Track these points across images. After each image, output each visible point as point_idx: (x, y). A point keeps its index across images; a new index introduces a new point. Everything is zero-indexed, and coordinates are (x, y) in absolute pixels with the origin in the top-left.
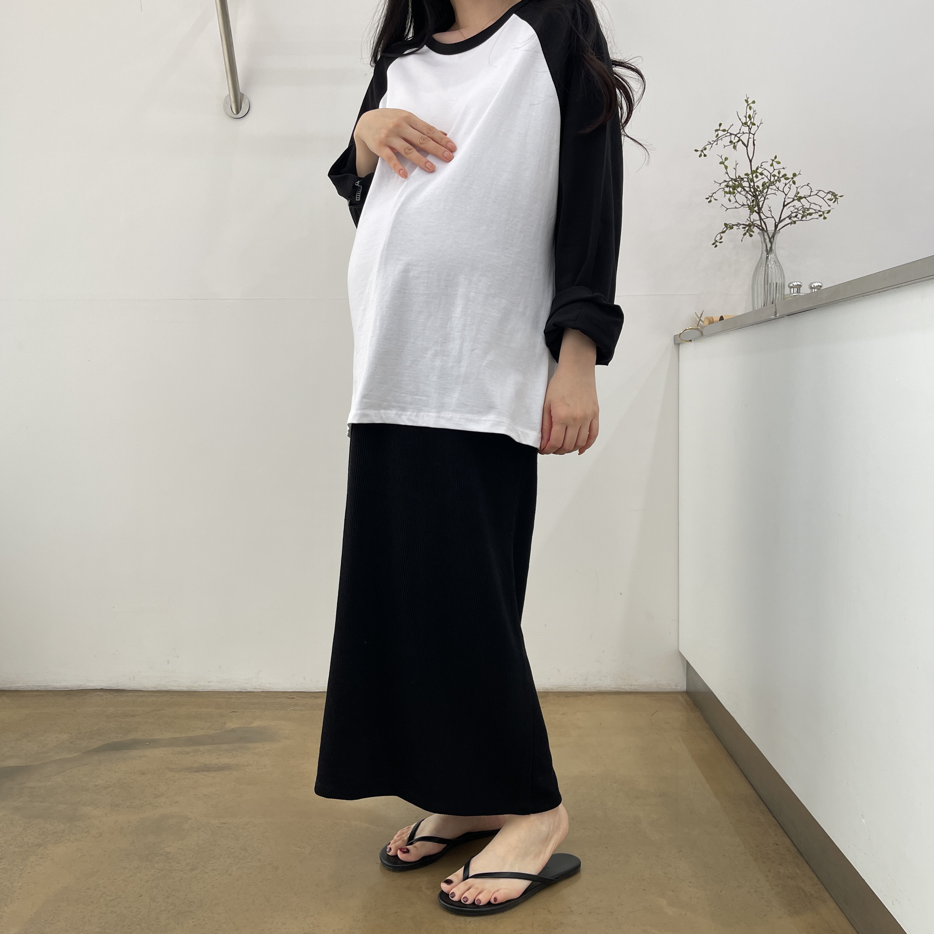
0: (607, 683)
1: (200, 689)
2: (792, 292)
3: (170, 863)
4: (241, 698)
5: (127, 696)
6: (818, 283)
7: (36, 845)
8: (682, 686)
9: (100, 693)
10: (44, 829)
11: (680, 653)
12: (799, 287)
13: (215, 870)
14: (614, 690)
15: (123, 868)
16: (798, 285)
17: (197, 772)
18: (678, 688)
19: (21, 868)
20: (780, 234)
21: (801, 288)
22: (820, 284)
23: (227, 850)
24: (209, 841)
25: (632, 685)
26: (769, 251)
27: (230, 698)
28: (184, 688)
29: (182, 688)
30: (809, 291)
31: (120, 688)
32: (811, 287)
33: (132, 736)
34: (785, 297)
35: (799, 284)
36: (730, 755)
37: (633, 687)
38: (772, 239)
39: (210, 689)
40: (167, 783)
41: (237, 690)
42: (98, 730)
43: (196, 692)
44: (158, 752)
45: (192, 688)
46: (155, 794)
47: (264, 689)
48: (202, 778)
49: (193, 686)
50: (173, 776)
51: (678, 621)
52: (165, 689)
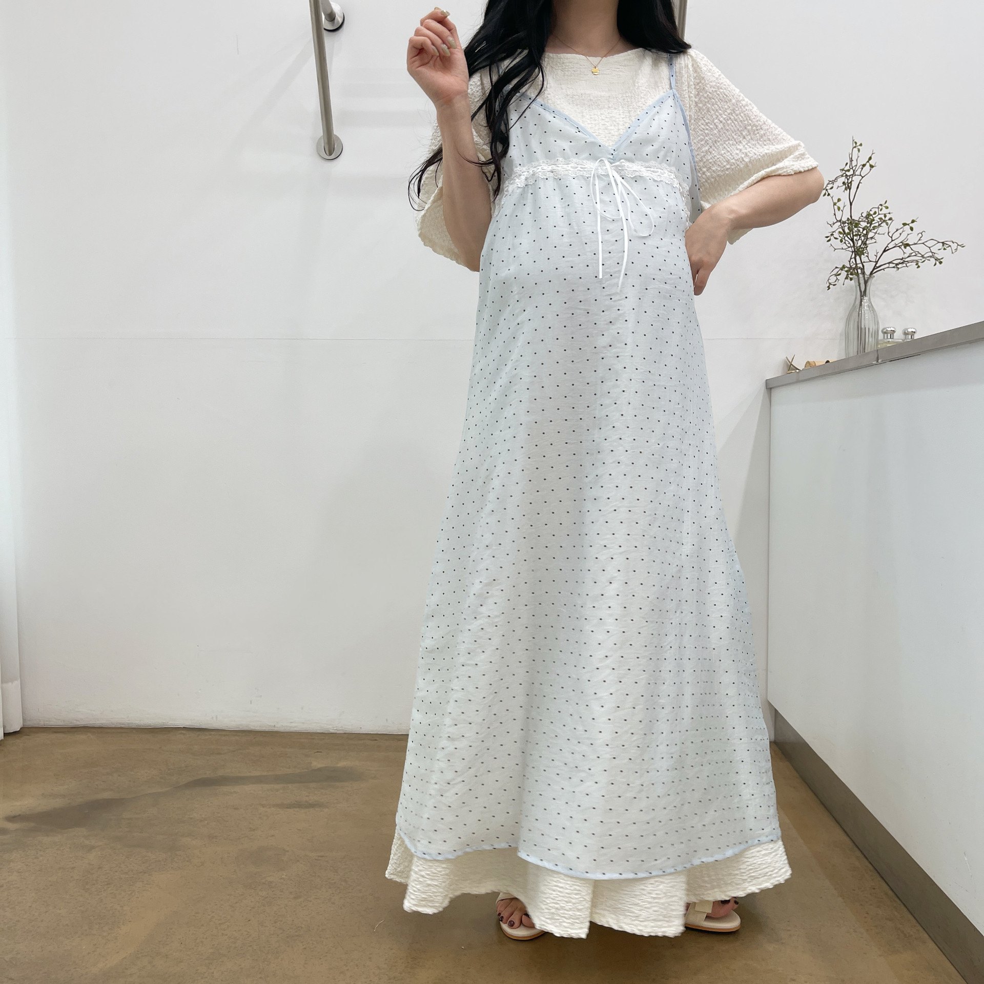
2: (886, 337)
3: (273, 891)
4: (324, 739)
5: (210, 735)
6: (911, 328)
7: (141, 872)
9: (183, 732)
10: (146, 858)
11: (770, 702)
12: (892, 332)
13: (317, 899)
15: (228, 895)
17: (287, 808)
20: (874, 279)
21: (895, 334)
22: (914, 330)
23: (326, 881)
24: (309, 873)
26: (863, 294)
27: (313, 739)
28: (267, 729)
29: (264, 728)
30: (902, 337)
31: (203, 727)
32: (905, 332)
33: (220, 773)
34: (880, 342)
35: (893, 329)
39: (293, 730)
40: (260, 818)
41: (318, 731)
42: (186, 767)
43: (277, 732)
44: (249, 788)
45: (274, 728)
46: (250, 828)
47: (346, 731)
48: (295, 814)
49: (275, 726)
50: (266, 812)
51: (767, 670)
52: (247, 729)
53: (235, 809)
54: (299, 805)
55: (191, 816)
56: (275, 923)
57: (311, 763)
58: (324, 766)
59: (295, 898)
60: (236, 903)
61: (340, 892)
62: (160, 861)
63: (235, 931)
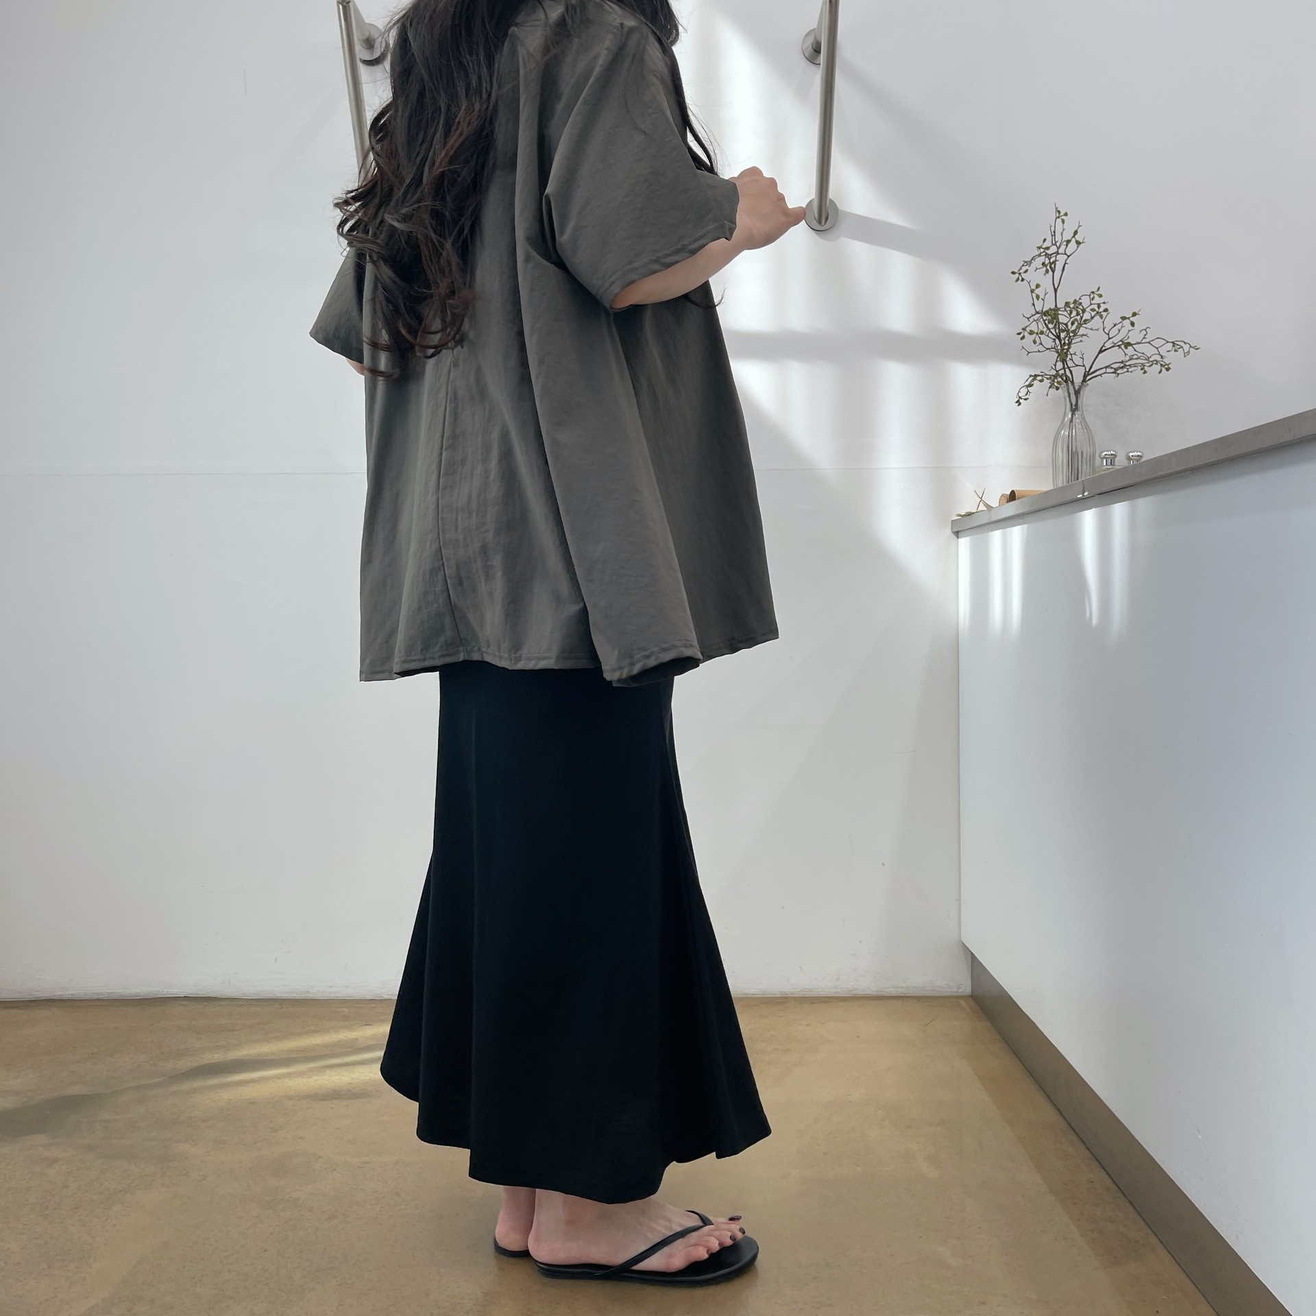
0: (866, 985)
1: (319, 997)
2: (1105, 464)
4: (375, 1007)
5: (220, 1006)
6: (1137, 452)
7: (120, 1191)
8: (966, 988)
9: (183, 1003)
11: (964, 944)
12: (1112, 459)
13: (360, 1218)
14: (875, 993)
15: (239, 1218)
16: (1112, 455)
17: (323, 1100)
18: (960, 990)
20: (1088, 387)
21: (1116, 459)
22: (1138, 453)
23: (372, 1195)
25: (898, 987)
26: (1075, 408)
27: (360, 1008)
28: (298, 997)
29: (294, 995)
30: (1125, 463)
31: (210, 995)
32: (1129, 456)
33: (233, 1056)
34: (1097, 470)
35: (1112, 452)
37: (900, 990)
38: (1077, 393)
39: (332, 996)
41: (368, 998)
43: (312, 1000)
45: (307, 995)
46: (271, 1128)
48: (332, 1108)
49: (308, 991)
50: (294, 1106)
51: (959, 900)
52: (270, 996)
54: (338, 1096)
55: (191, 1115)
56: (301, 1252)
57: (356, 1040)
58: (374, 1042)
59: (330, 1219)
60: (249, 1228)
62: (146, 1176)
63: (246, 1265)
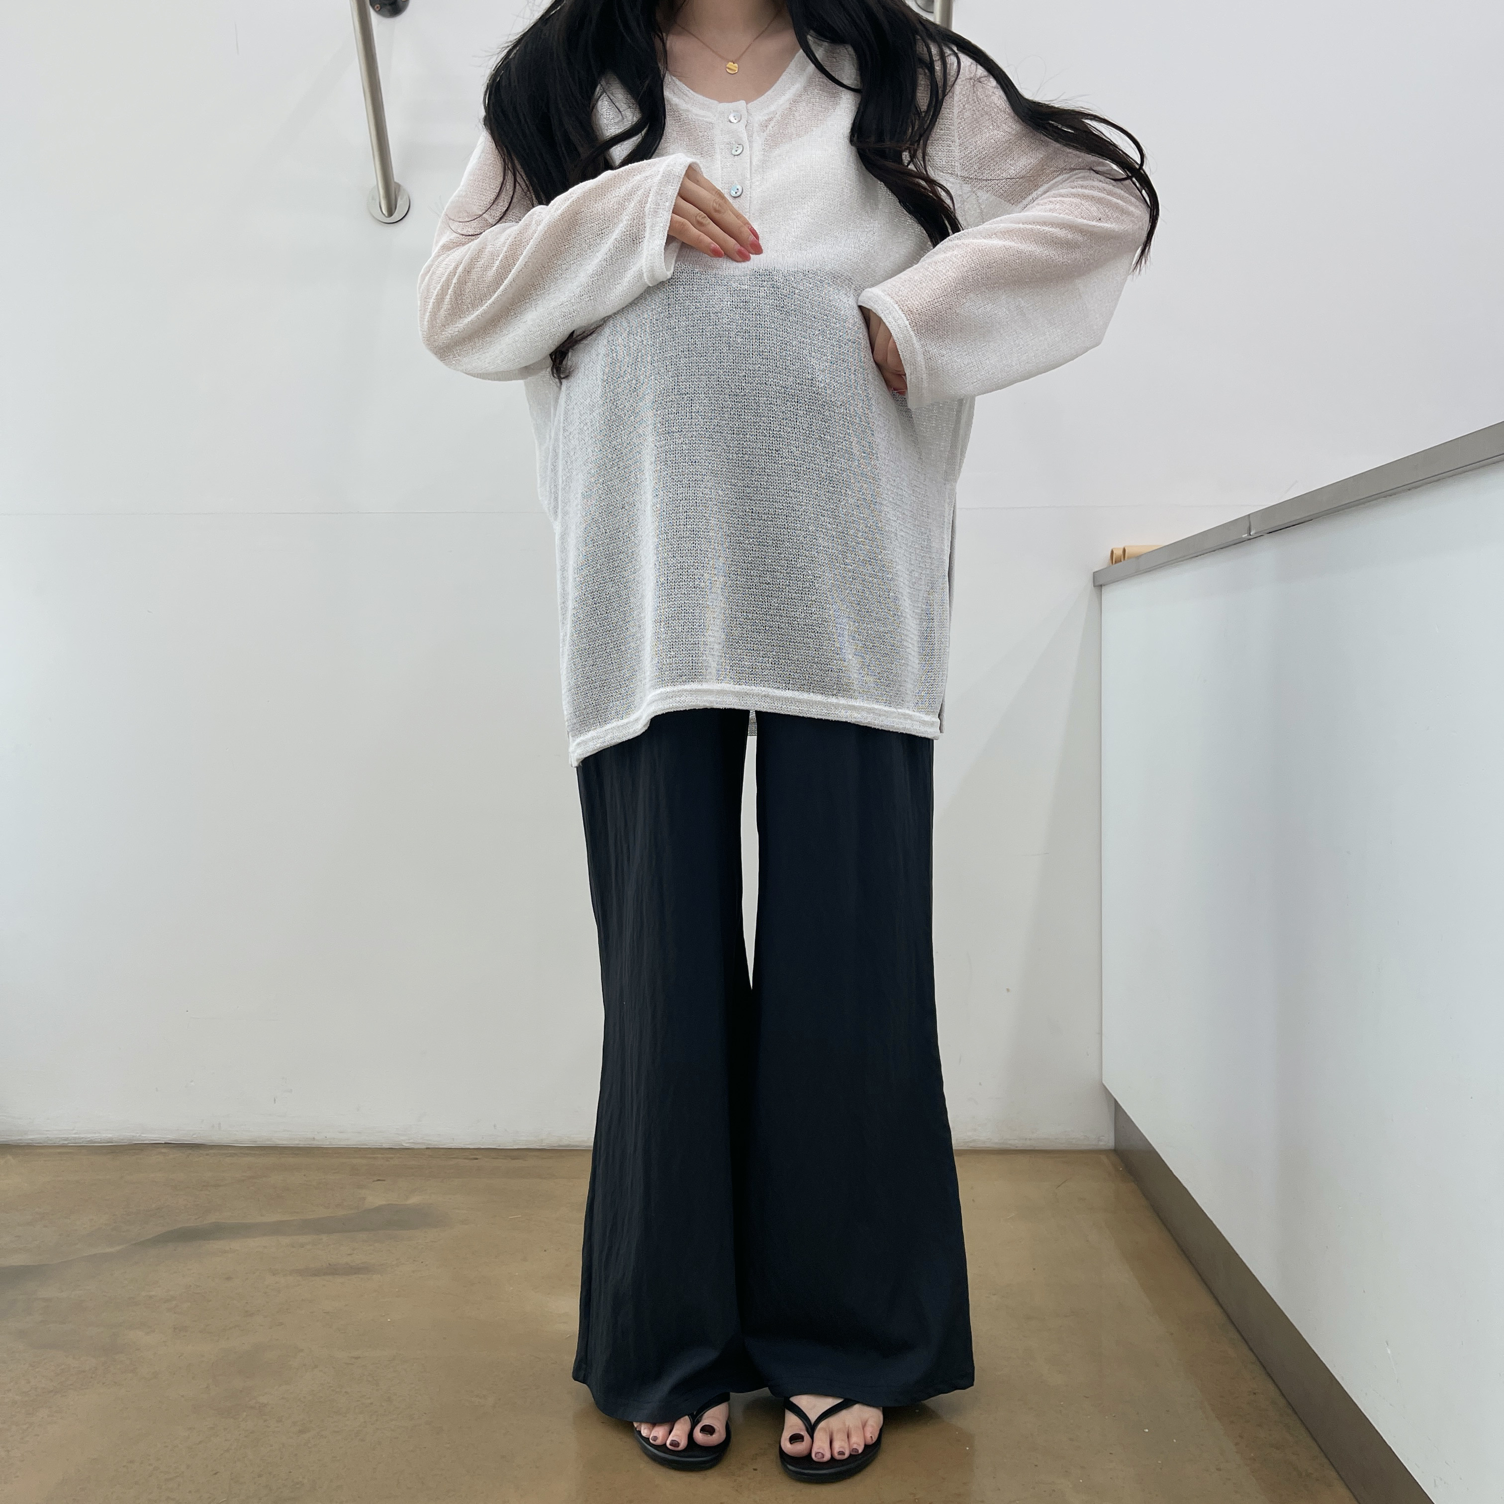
0: (985, 1135)
1: (326, 1144)
3: (265, 1421)
4: (392, 1158)
5: (207, 1155)
7: (51, 1391)
8: (1108, 1140)
9: (164, 1150)
10: (63, 1367)
11: (1106, 1089)
13: (338, 1432)
14: (997, 1147)
15: (189, 1429)
17: (316, 1275)
18: (1101, 1143)
19: (25, 1427)
23: (358, 1401)
24: (332, 1387)
25: (1026, 1139)
27: (375, 1158)
28: (302, 1144)
29: (297, 1142)
31: (196, 1142)
33: (212, 1218)
36: (1182, 1250)
37: (1028, 1143)
39: (343, 1144)
40: (265, 1293)
41: (385, 1146)
42: (158, 1208)
43: (319, 1148)
44: (255, 1244)
45: (313, 1142)
46: (246, 1312)
47: (430, 1144)
48: (324, 1286)
49: (314, 1138)
50: (276, 1283)
51: (1100, 1033)
52: (268, 1143)
53: (229, 1279)
54: (333, 1270)
55: (153, 1293)
56: (260, 1476)
57: (364, 1199)
58: (384, 1203)
59: (301, 1432)
60: (200, 1442)
61: (377, 1420)
62: (84, 1372)
63: (190, 1492)
